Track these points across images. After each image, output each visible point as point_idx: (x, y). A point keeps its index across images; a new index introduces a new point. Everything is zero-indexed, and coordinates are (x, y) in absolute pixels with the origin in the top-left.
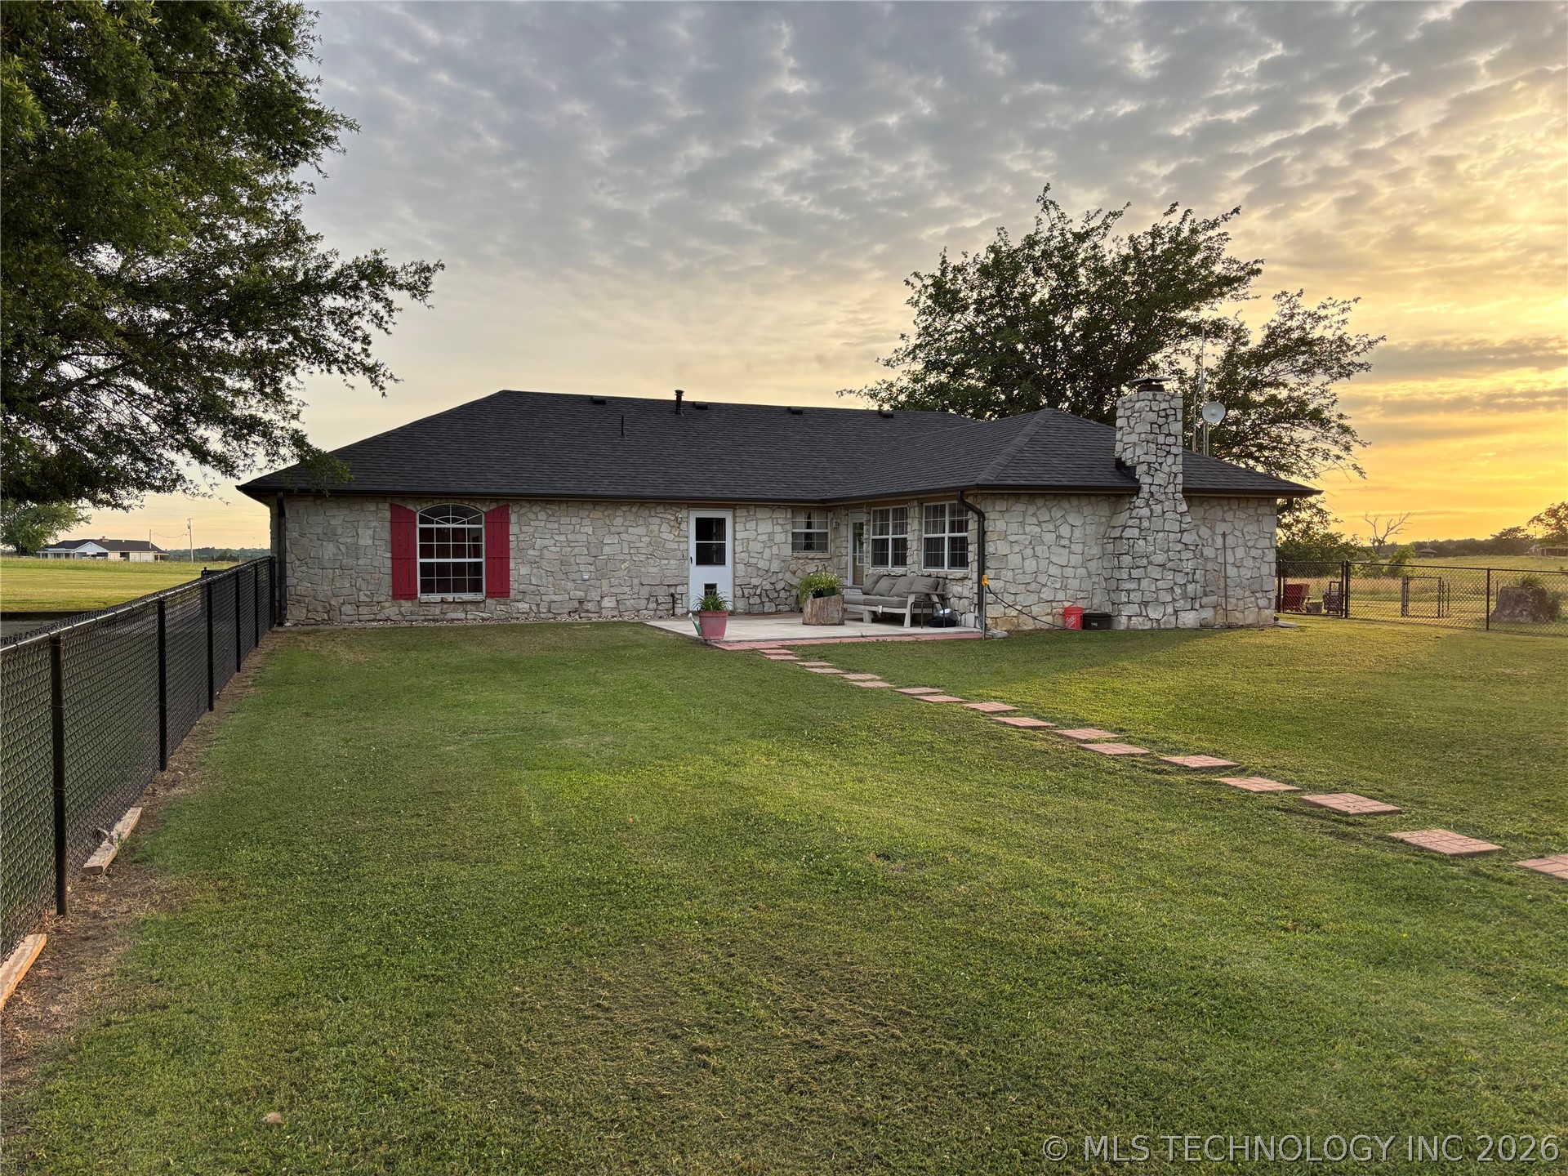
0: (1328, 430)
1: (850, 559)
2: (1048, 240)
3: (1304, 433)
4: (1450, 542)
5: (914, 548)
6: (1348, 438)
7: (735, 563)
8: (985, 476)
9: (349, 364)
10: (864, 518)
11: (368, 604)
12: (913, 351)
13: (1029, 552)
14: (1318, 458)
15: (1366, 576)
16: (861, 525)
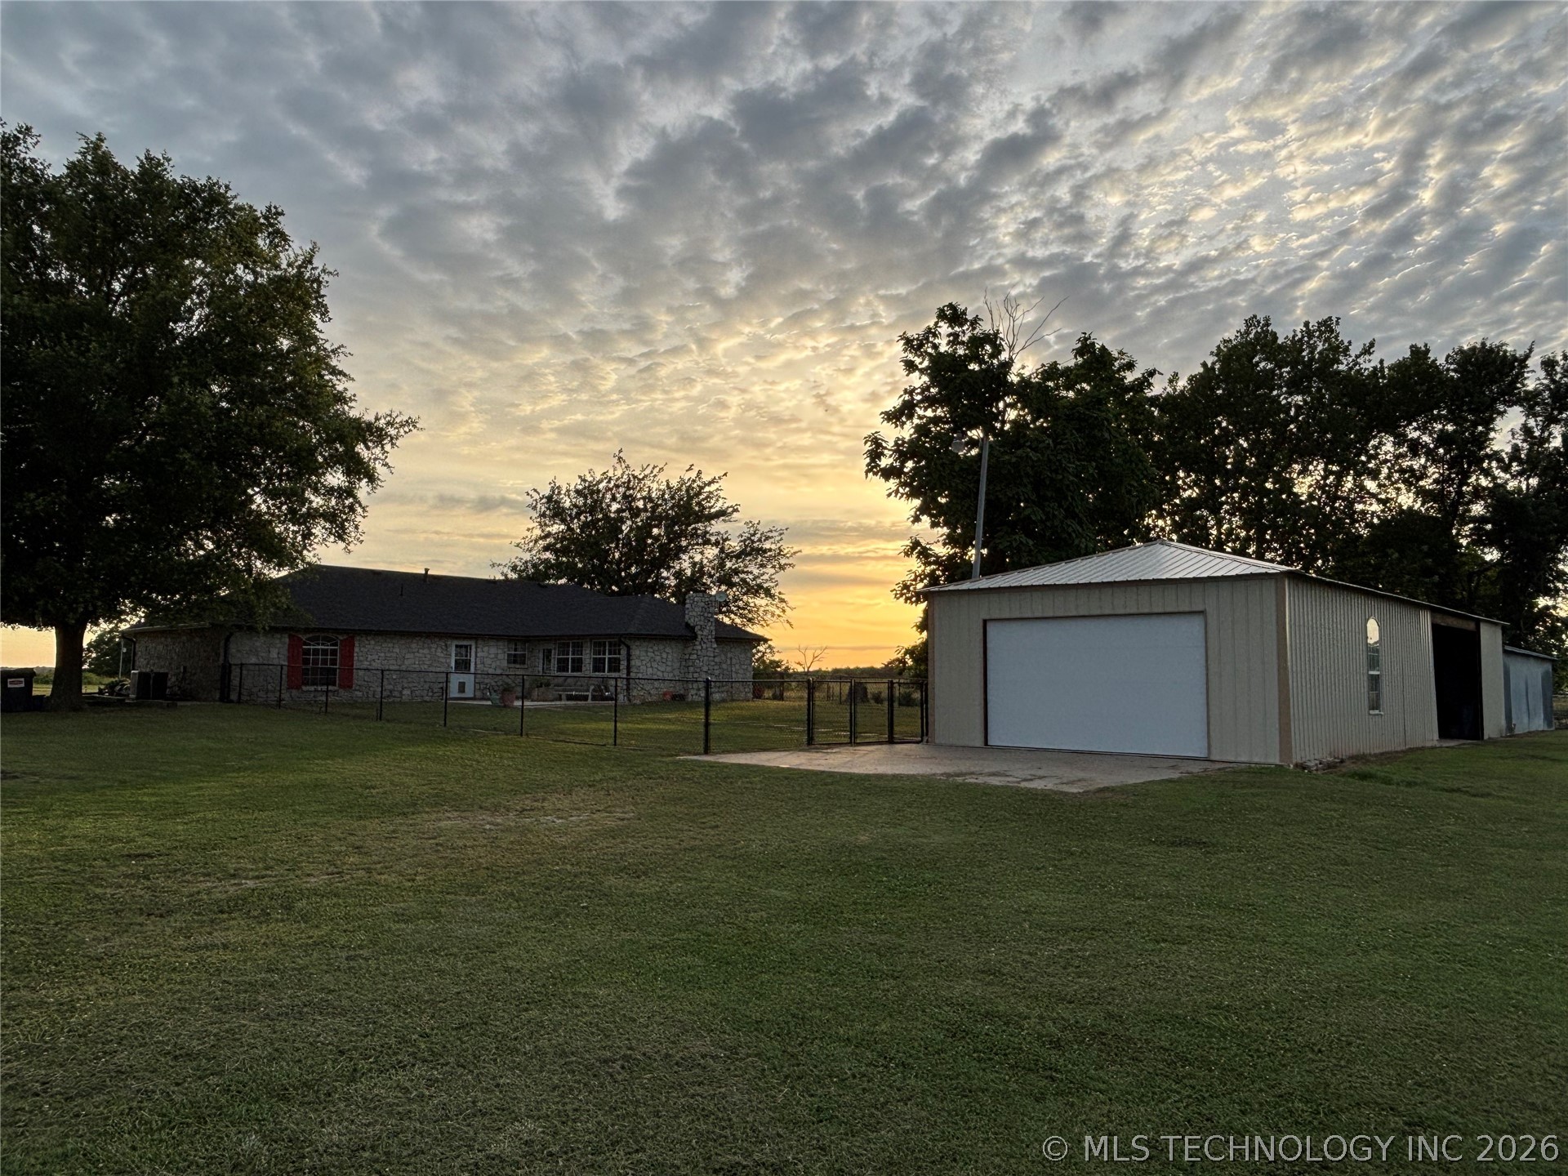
0: (774, 600)
1: (541, 667)
2: (619, 478)
3: (761, 601)
5: (586, 662)
6: (784, 605)
7: (475, 671)
8: (632, 630)
10: (551, 647)
11: (273, 691)
14: (769, 616)
16: (550, 651)
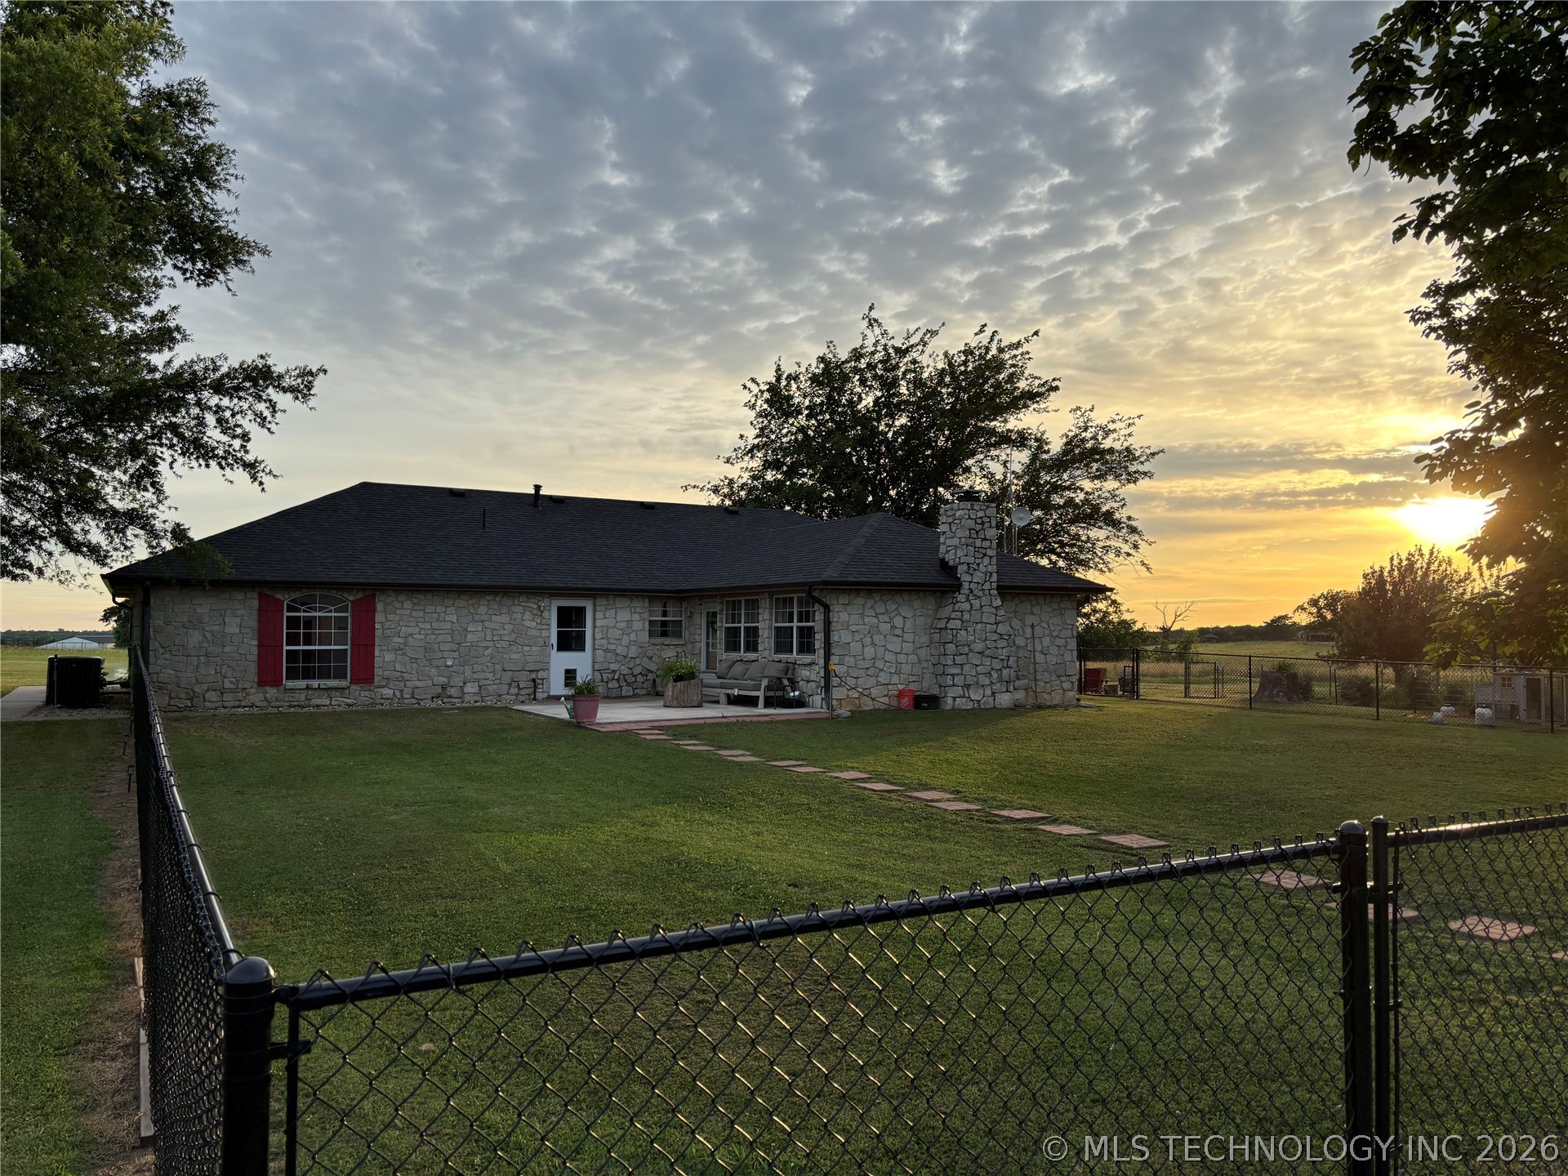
0: (1119, 530)
1: (703, 645)
2: (873, 353)
3: (1098, 533)
4: (1229, 628)
5: (766, 635)
6: (1137, 537)
7: (594, 649)
8: (829, 574)
9: (227, 460)
10: (716, 607)
11: (232, 691)
12: (751, 451)
13: (868, 640)
14: (1111, 555)
15: (1158, 660)
16: (714, 614)
